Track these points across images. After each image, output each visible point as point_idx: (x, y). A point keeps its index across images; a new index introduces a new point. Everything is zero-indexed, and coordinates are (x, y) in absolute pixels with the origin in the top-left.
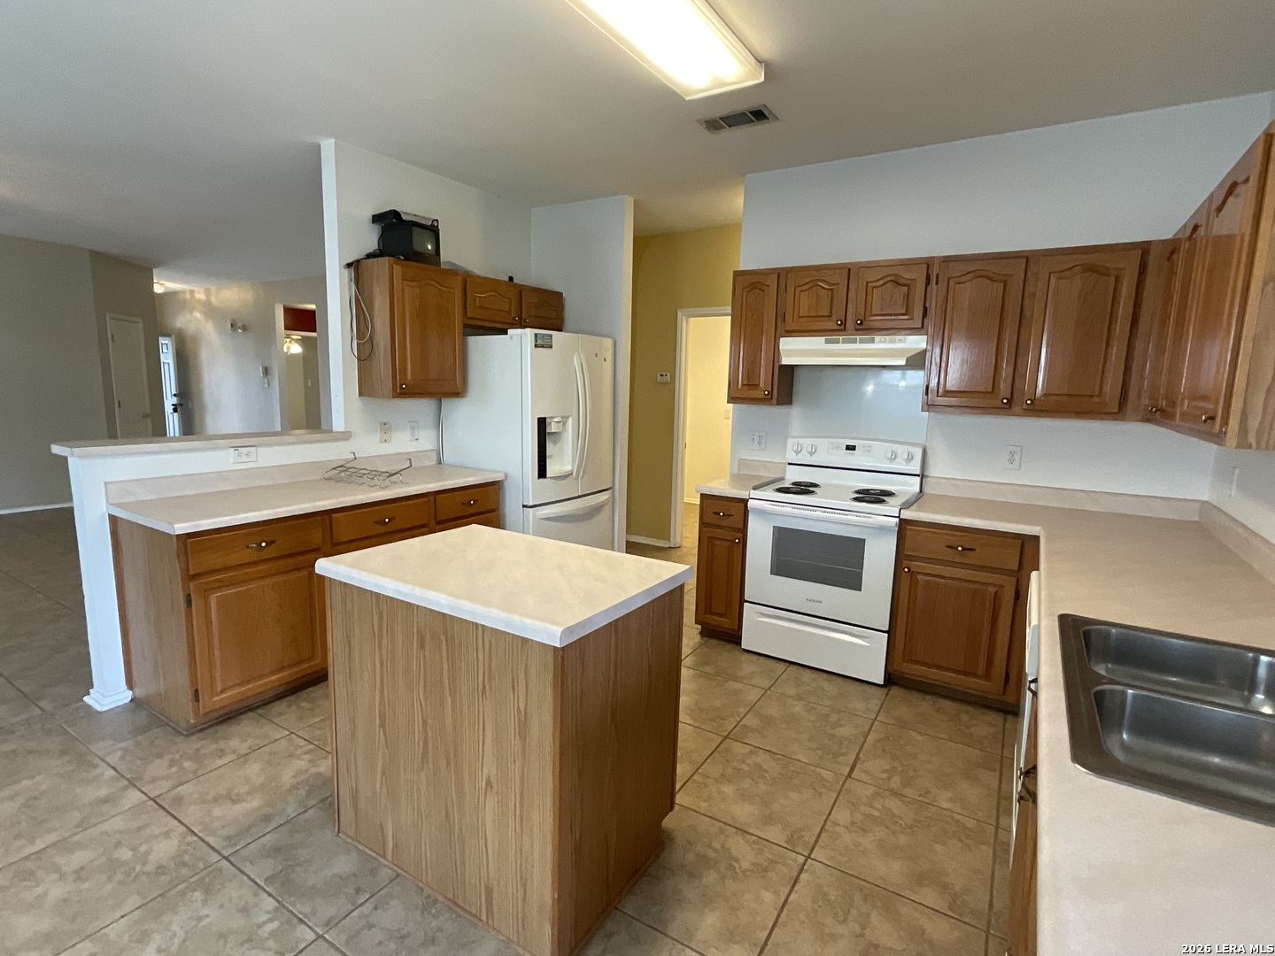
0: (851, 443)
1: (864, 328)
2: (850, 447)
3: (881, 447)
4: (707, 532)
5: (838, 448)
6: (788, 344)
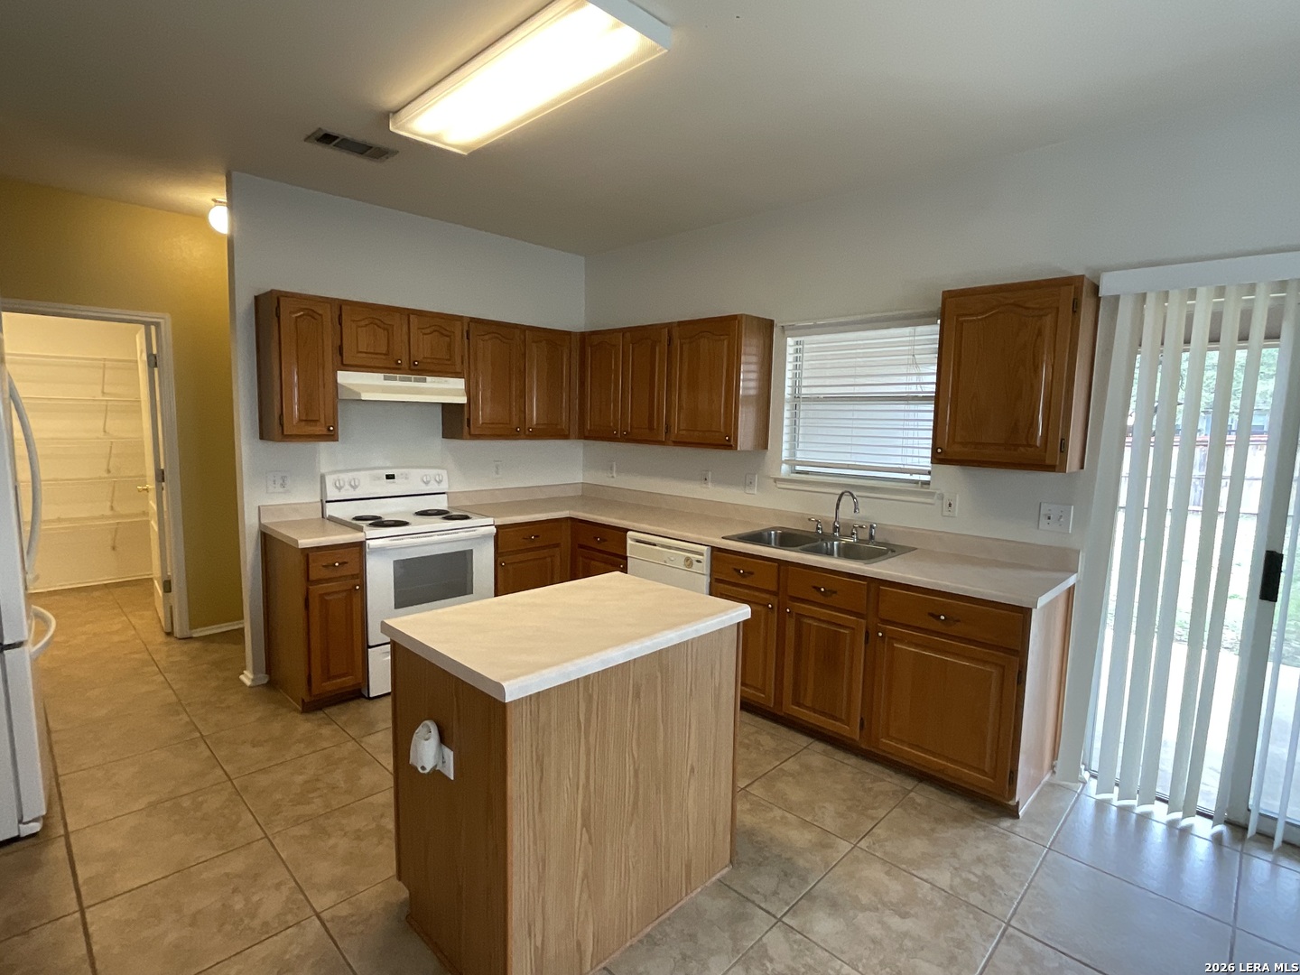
0: (390, 472)
1: (419, 369)
2: (390, 477)
3: (416, 474)
4: (317, 590)
5: (379, 478)
6: (346, 378)
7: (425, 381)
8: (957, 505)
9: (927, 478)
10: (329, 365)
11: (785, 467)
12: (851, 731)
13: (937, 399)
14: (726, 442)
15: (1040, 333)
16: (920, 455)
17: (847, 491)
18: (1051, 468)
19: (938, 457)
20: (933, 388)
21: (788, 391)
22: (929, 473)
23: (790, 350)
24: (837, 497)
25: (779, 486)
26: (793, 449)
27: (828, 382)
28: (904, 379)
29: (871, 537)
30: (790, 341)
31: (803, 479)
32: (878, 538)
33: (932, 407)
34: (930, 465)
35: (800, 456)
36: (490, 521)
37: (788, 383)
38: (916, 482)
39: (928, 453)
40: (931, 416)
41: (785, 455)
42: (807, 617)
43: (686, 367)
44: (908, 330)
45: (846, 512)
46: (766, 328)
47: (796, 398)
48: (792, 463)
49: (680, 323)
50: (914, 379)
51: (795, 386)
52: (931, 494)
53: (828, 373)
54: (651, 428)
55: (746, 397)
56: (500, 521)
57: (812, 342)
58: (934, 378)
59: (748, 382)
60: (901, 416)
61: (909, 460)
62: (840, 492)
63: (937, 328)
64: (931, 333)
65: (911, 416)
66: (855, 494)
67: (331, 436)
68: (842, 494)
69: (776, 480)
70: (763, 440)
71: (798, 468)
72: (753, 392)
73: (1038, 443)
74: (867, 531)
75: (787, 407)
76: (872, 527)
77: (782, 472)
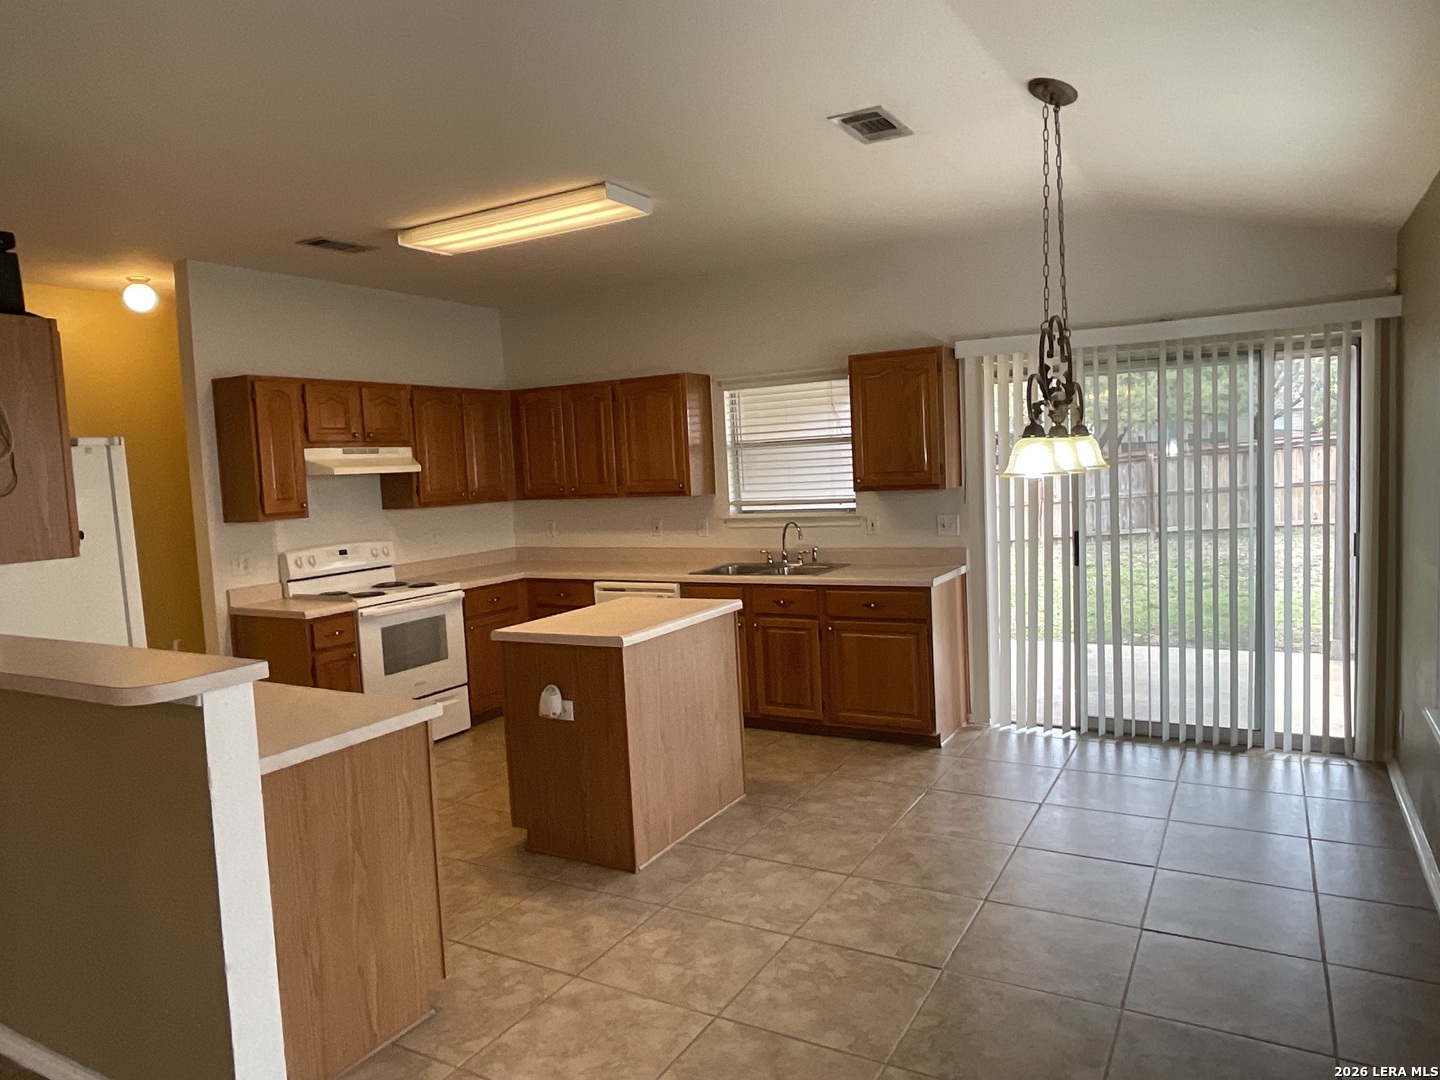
0: (343, 548)
1: (371, 440)
2: (343, 552)
3: (366, 547)
4: (322, 658)
5: (334, 554)
6: (313, 455)
7: (377, 452)
8: (878, 524)
9: (853, 505)
10: (299, 443)
11: (732, 508)
12: (816, 714)
13: (853, 439)
14: (682, 491)
15: (918, 387)
16: (843, 487)
17: (791, 522)
18: (936, 487)
19: (859, 487)
20: (849, 431)
21: (728, 439)
22: (854, 501)
23: (727, 402)
24: (782, 530)
25: (730, 525)
26: (738, 492)
27: (762, 429)
28: (826, 425)
29: (814, 559)
30: (726, 394)
31: (749, 519)
32: (819, 560)
33: (850, 446)
34: (852, 494)
35: (745, 497)
36: (456, 585)
37: (728, 431)
38: (845, 510)
39: (851, 484)
40: (850, 454)
41: (732, 498)
42: (772, 628)
43: (633, 422)
44: (825, 384)
45: (793, 542)
46: (705, 381)
47: (736, 444)
48: (738, 504)
49: (623, 382)
50: (835, 424)
51: (733, 434)
52: (858, 518)
53: (760, 421)
54: (602, 482)
55: (695, 446)
56: (468, 585)
57: (745, 395)
58: (849, 423)
59: (694, 434)
60: (827, 455)
61: (838, 492)
62: (784, 525)
63: (848, 381)
64: (844, 385)
65: (836, 454)
66: (799, 525)
67: (302, 512)
68: (787, 526)
69: (726, 521)
70: (710, 486)
71: (744, 508)
72: (698, 442)
73: (926, 468)
74: (811, 555)
75: (729, 453)
76: (814, 551)
77: (731, 514)
